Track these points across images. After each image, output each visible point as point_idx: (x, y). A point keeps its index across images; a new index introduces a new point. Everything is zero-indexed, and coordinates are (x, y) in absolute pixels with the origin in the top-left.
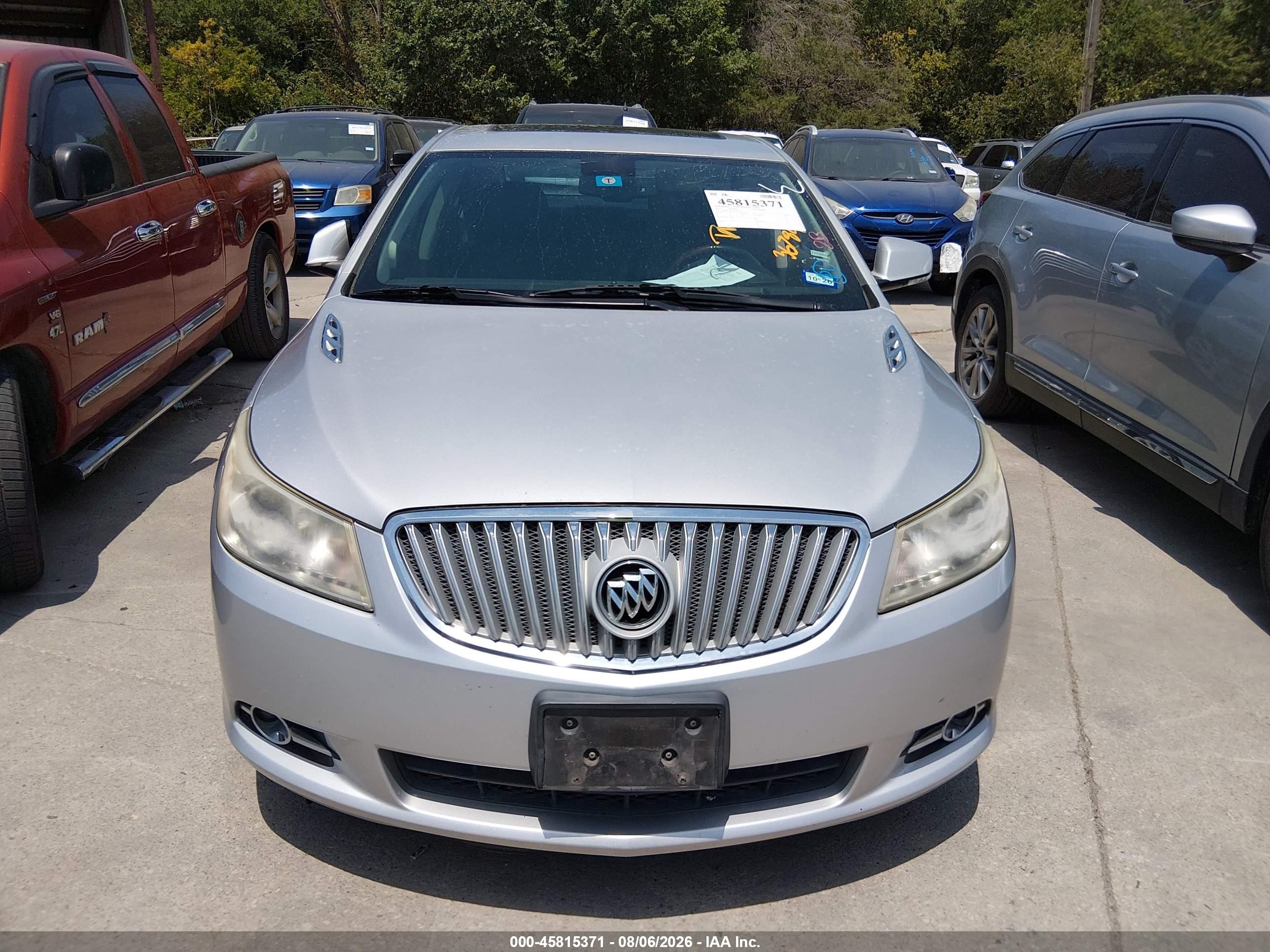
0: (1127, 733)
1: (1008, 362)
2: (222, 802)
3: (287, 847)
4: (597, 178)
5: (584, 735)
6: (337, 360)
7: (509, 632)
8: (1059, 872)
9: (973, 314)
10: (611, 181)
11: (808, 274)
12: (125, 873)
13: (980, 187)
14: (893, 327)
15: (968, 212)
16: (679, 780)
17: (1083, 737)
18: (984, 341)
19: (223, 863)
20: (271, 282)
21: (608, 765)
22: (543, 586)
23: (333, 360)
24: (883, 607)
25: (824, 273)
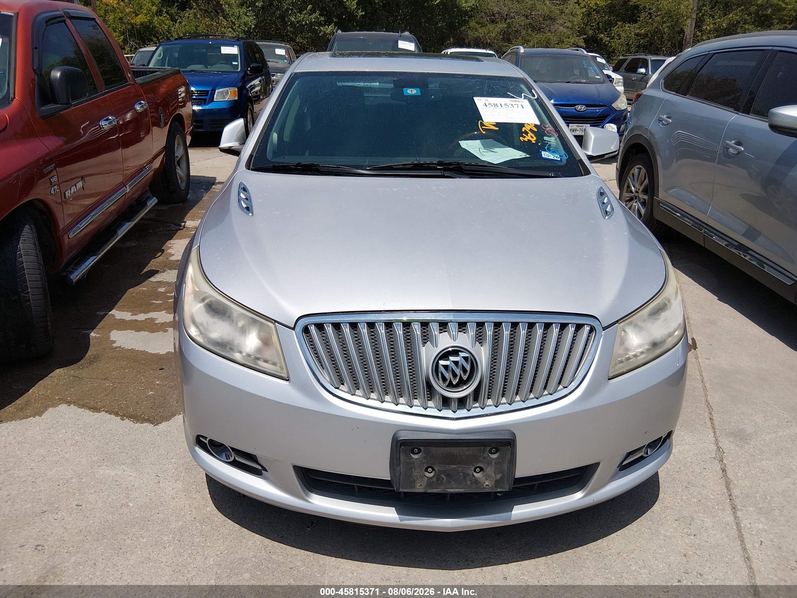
0: (746, 446)
1: (655, 204)
2: (185, 494)
3: (229, 523)
4: (405, 89)
5: (425, 458)
6: (250, 214)
7: (375, 393)
8: (712, 535)
9: (631, 172)
10: (412, 92)
11: (543, 153)
12: (128, 541)
13: (624, 86)
14: (601, 188)
15: (621, 104)
16: (485, 485)
17: (719, 448)
18: (639, 189)
19: (190, 534)
20: (179, 152)
21: (440, 476)
22: (397, 363)
23: (248, 214)
24: (611, 375)
25: (553, 152)
